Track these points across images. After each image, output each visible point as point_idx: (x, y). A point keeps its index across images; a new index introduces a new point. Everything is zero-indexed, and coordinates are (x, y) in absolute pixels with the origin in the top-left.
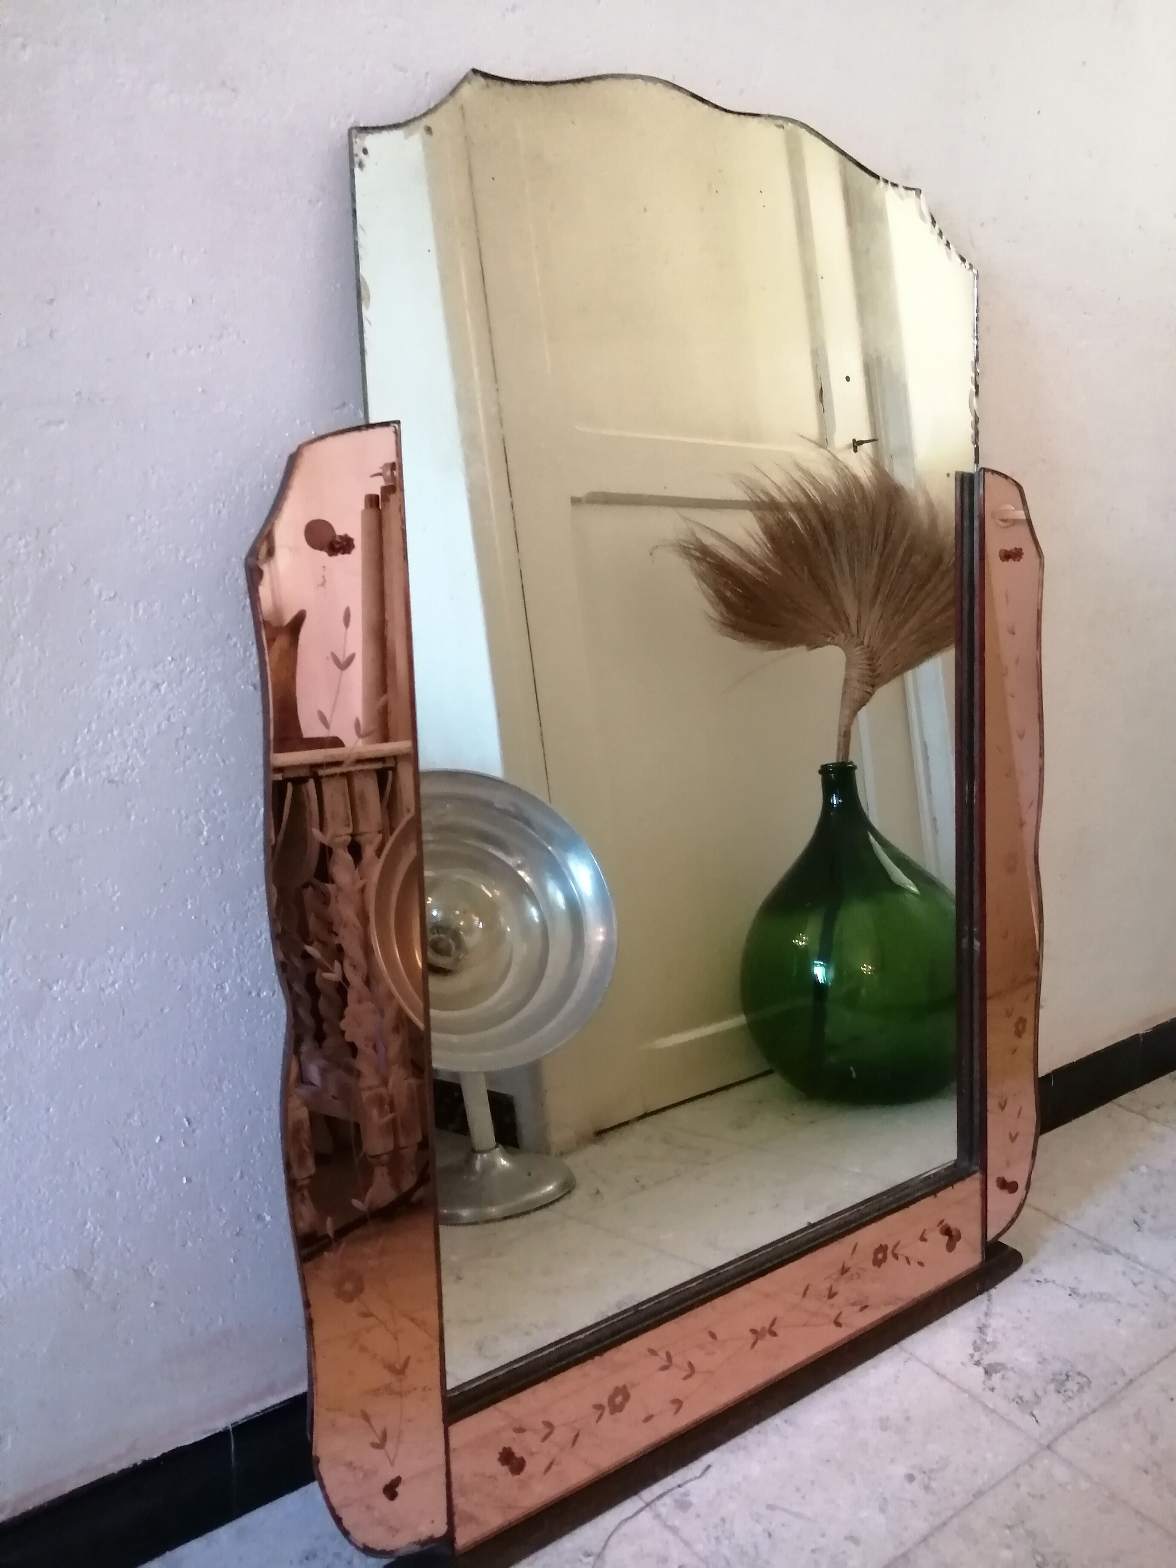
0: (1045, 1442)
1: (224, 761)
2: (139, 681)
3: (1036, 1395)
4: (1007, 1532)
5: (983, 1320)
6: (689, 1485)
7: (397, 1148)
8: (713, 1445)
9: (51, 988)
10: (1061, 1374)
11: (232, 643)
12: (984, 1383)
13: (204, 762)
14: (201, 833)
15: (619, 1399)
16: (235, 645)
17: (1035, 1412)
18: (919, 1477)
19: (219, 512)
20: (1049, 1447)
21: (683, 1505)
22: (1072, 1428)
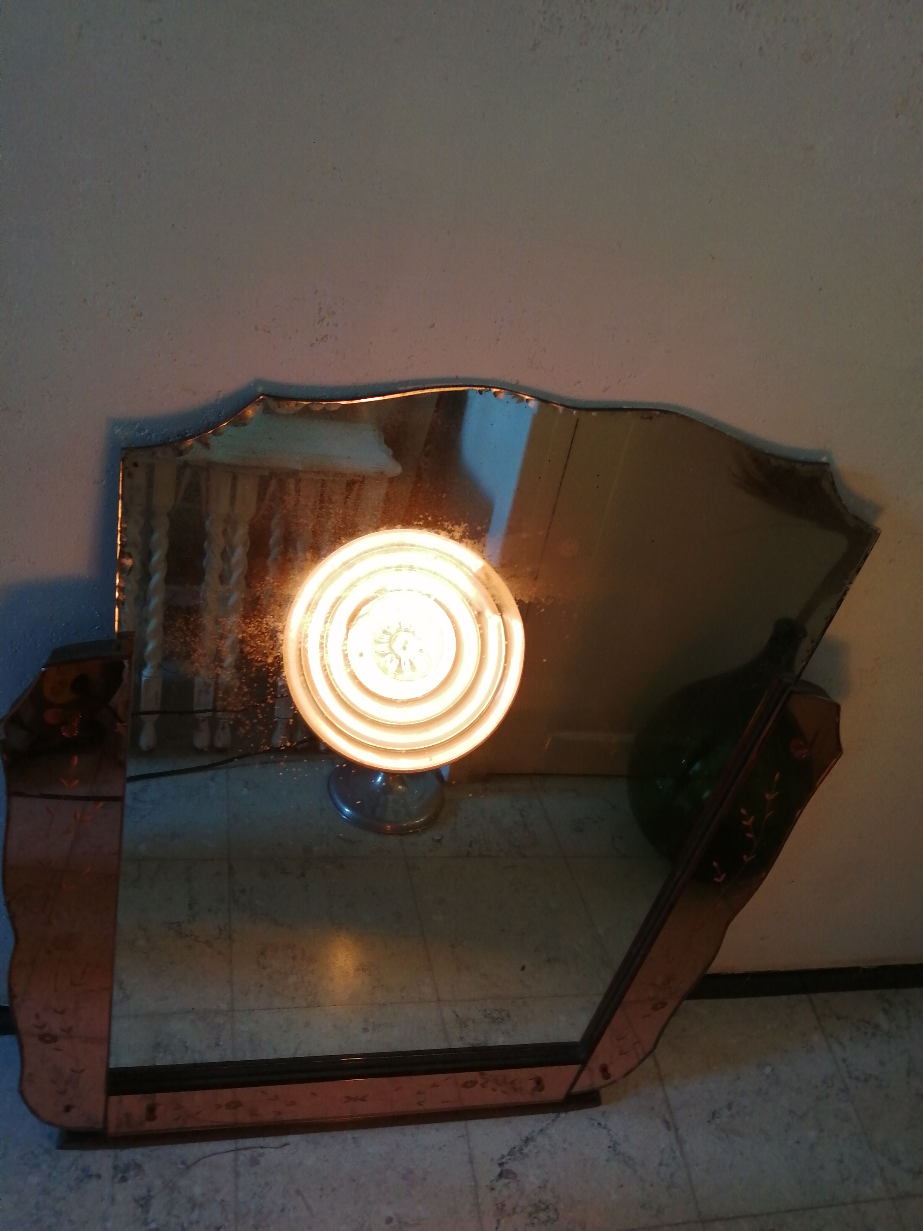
3: (514, 1209)
5: (535, 1134)
6: (266, 1151)
10: (544, 1204)
12: (492, 1181)
15: (234, 1105)
17: (502, 1221)
18: (395, 1223)
21: (254, 1162)
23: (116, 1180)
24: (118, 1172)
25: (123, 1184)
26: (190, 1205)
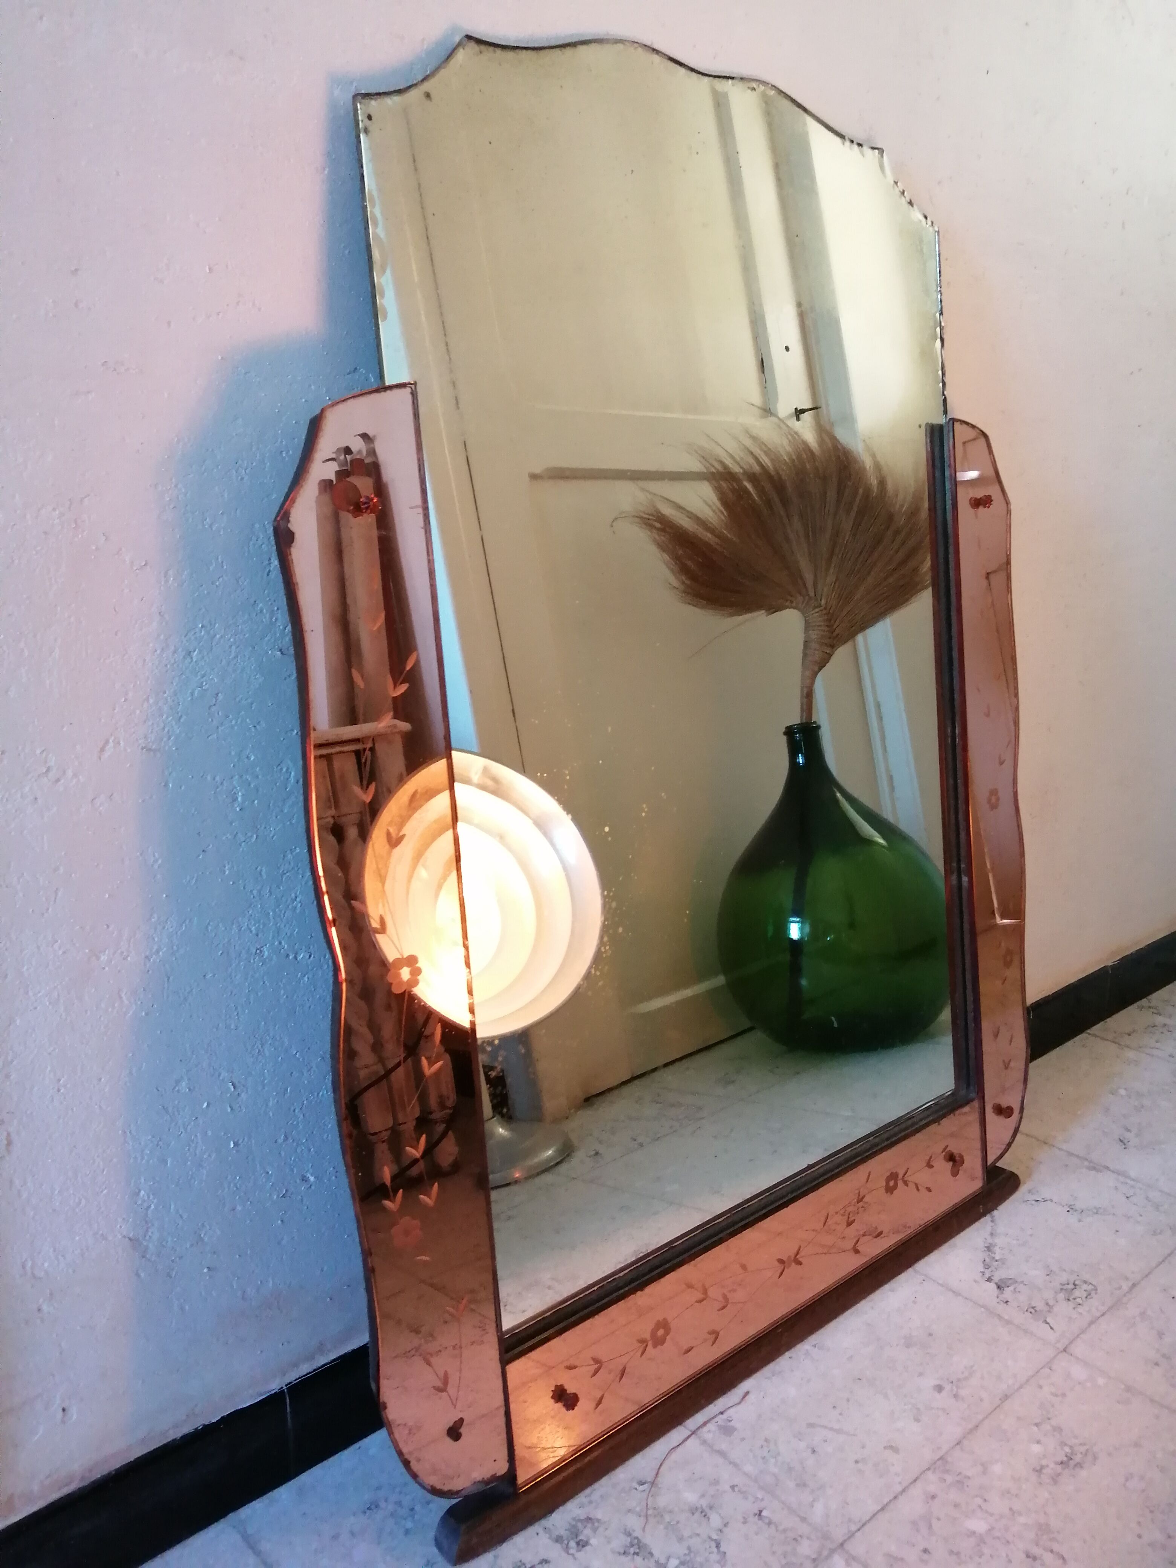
0: (1061, 1346)
1: (255, 727)
2: (172, 648)
3: (1047, 1304)
4: (1035, 1428)
5: (990, 1240)
6: (731, 1412)
7: (397, 1124)
8: (749, 1372)
9: (98, 958)
10: (1068, 1284)
12: (997, 1297)
13: (236, 728)
14: (236, 799)
15: (661, 1332)
17: (1048, 1321)
18: (948, 1387)
19: (242, 479)
20: (1065, 1350)
21: (727, 1430)
22: (1083, 1331)
23: (571, 1551)
24: (566, 1542)
25: (587, 1548)
26: (697, 1514)
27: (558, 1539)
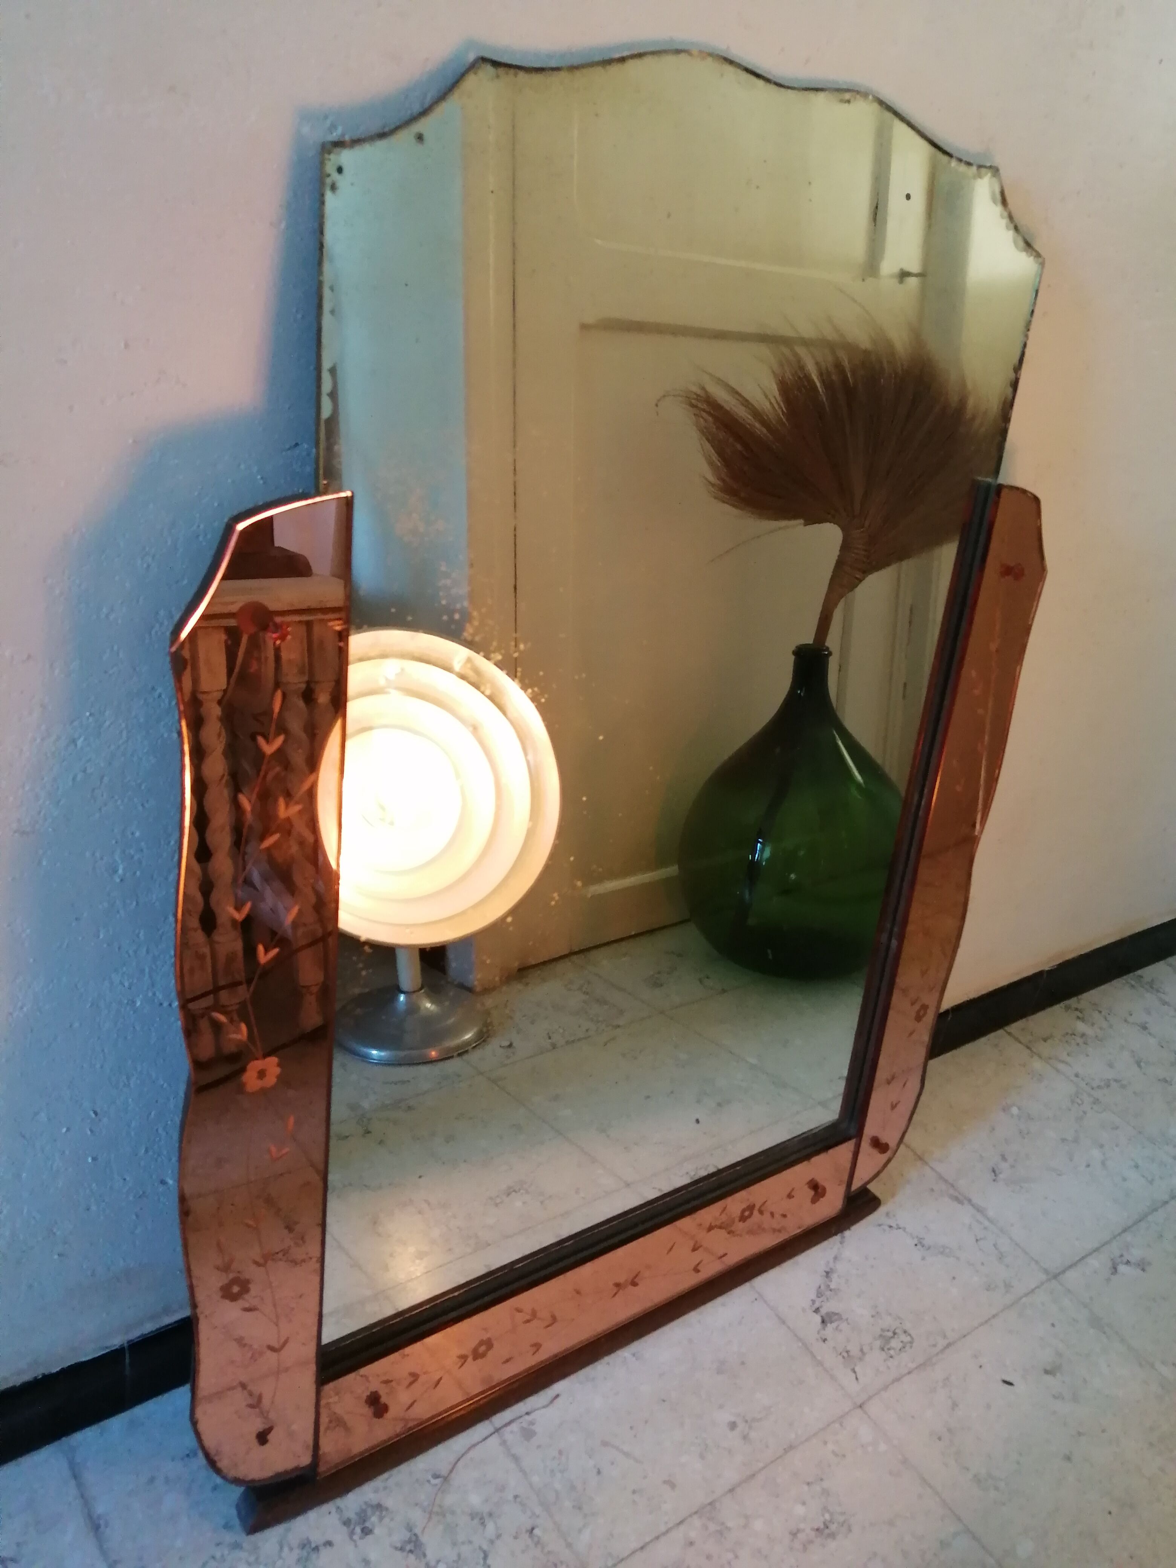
0: (858, 1401)
1: (142, 805)
2: (54, 737)
3: (862, 1350)
4: (806, 1488)
5: (831, 1265)
6: (536, 1415)
8: (564, 1376)
10: (888, 1331)
11: (156, 694)
12: (818, 1332)
13: (121, 808)
14: (115, 871)
15: (482, 1349)
16: (160, 696)
17: (857, 1369)
18: (741, 1426)
20: (860, 1406)
21: (528, 1434)
22: (886, 1388)
23: (356, 1537)
24: (352, 1527)
25: (370, 1537)
26: (476, 1521)
27: (347, 1523)
